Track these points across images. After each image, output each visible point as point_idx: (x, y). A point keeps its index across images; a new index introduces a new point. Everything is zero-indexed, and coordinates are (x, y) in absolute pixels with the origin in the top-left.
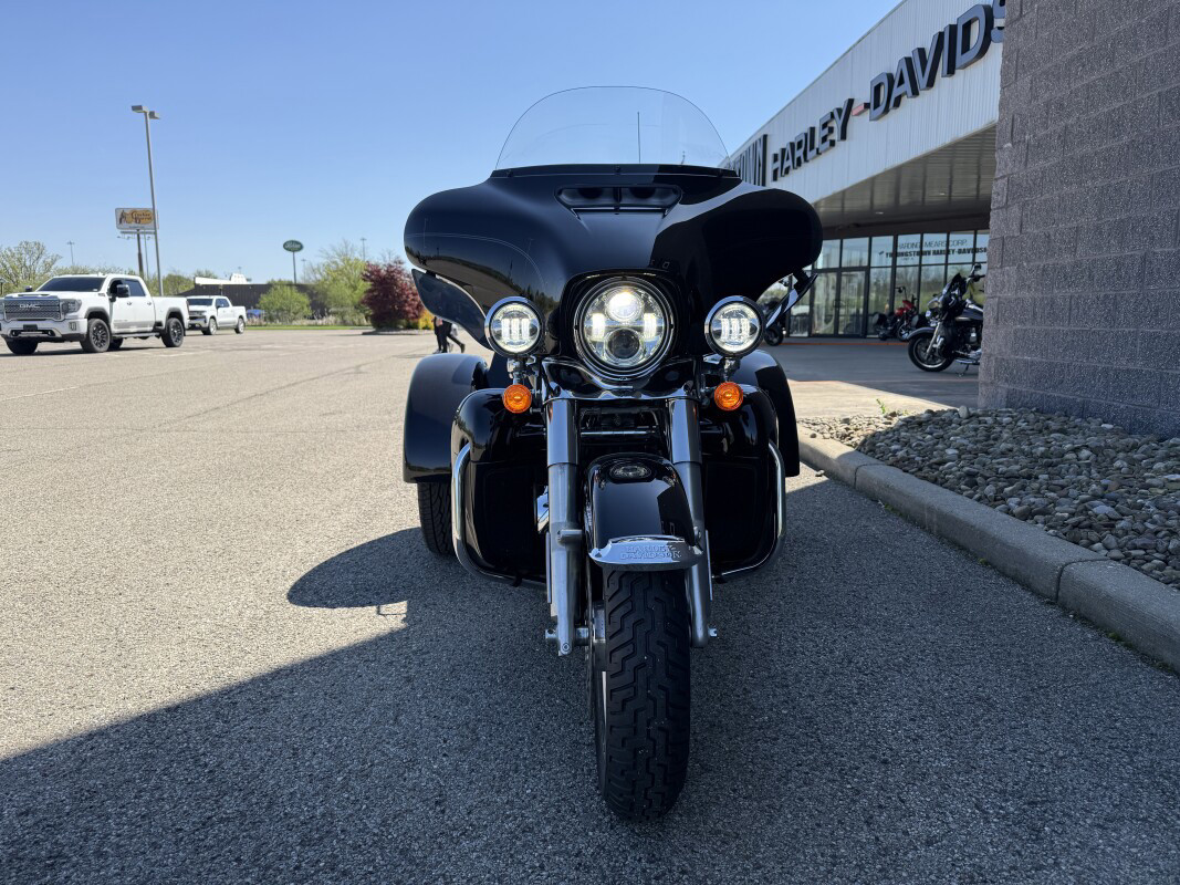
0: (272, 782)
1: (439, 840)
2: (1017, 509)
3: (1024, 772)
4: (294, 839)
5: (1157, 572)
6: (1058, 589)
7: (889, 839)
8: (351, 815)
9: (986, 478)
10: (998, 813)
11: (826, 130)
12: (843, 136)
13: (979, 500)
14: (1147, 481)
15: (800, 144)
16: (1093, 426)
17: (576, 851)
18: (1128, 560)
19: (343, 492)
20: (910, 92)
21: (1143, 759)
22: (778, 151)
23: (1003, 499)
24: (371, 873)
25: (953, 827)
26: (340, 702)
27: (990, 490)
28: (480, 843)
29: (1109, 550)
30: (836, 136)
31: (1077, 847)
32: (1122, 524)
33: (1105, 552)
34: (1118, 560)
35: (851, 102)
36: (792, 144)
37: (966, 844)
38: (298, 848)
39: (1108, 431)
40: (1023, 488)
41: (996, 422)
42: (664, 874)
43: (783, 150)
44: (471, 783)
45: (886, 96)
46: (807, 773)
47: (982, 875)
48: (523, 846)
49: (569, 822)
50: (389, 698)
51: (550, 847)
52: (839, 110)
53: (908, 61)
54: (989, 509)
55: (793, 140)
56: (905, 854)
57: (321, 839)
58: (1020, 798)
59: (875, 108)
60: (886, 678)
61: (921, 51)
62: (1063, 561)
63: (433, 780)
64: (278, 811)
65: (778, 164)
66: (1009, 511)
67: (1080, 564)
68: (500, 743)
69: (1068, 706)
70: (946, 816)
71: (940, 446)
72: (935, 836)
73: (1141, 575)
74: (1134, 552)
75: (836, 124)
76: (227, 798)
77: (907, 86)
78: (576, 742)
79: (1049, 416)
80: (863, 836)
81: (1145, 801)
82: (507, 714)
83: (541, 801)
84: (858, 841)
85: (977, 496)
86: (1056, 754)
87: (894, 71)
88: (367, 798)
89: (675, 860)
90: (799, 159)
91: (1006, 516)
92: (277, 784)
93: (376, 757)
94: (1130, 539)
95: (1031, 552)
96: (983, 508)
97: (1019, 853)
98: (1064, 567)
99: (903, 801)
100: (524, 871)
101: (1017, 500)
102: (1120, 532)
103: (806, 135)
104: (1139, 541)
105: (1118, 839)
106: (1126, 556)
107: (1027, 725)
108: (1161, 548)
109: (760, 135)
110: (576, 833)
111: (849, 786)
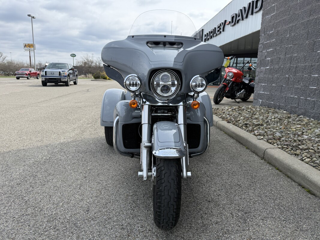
0: (42, 205)
1: (85, 221)
2: (257, 134)
3: (245, 205)
4: (45, 220)
5: (289, 152)
6: (264, 155)
7: (206, 222)
8: (62, 214)
9: (250, 125)
10: (236, 216)
11: (219, 29)
12: (223, 31)
13: (247, 131)
14: (291, 127)
15: (212, 32)
16: (281, 112)
17: (122, 225)
18: (282, 148)
19: (77, 125)
20: (241, 19)
21: (277, 202)
22: (206, 34)
23: (253, 131)
24: (65, 230)
25: (224, 219)
26: (65, 183)
27: (250, 128)
28: (96, 222)
29: (278, 145)
30: (221, 30)
31: (255, 225)
32: (283, 139)
33: (277, 146)
34: (279, 148)
35: (226, 21)
36: (210, 32)
37: (226, 224)
38: (46, 223)
39: (284, 113)
40: (259, 128)
41: (256, 110)
42: (144, 231)
43: (207, 34)
44: (97, 206)
45: (235, 20)
46: (188, 204)
47: (228, 232)
48: (108, 223)
49: (121, 217)
50: (79, 182)
51: (115, 223)
52: (222, 23)
53: (241, 10)
54: (249, 134)
55: (210, 31)
56: (209, 226)
57: (53, 220)
58: (243, 212)
59: (232, 23)
60: (214, 179)
61: (245, 8)
62: (266, 148)
63: (87, 205)
64: (42, 212)
65: (206, 37)
66: (255, 135)
67: (270, 149)
68: (107, 195)
69: (260, 187)
70: (222, 216)
71: (239, 116)
72: (218, 221)
73: (285, 152)
74: (284, 146)
75: (222, 27)
76: (29, 209)
77: (240, 17)
78: (128, 195)
79: (270, 109)
80: (199, 221)
81: (275, 213)
82: (111, 187)
83: (115, 211)
84: (198, 223)
85: (247, 130)
86: (255, 200)
87: (237, 13)
88: (68, 209)
89: (148, 227)
90: (211, 36)
91: (253, 136)
92: (44, 205)
93: (73, 198)
94: (284, 143)
95: (258, 146)
96: (248, 133)
97: (239, 226)
98: (266, 150)
99: (212, 212)
100: (107, 230)
101: (257, 131)
102: (282, 141)
103: (213, 30)
104: (286, 143)
105: (266, 223)
106: (282, 147)
107: (249, 192)
108: (291, 145)
109: (201, 29)
110: (123, 220)
111: (198, 208)
